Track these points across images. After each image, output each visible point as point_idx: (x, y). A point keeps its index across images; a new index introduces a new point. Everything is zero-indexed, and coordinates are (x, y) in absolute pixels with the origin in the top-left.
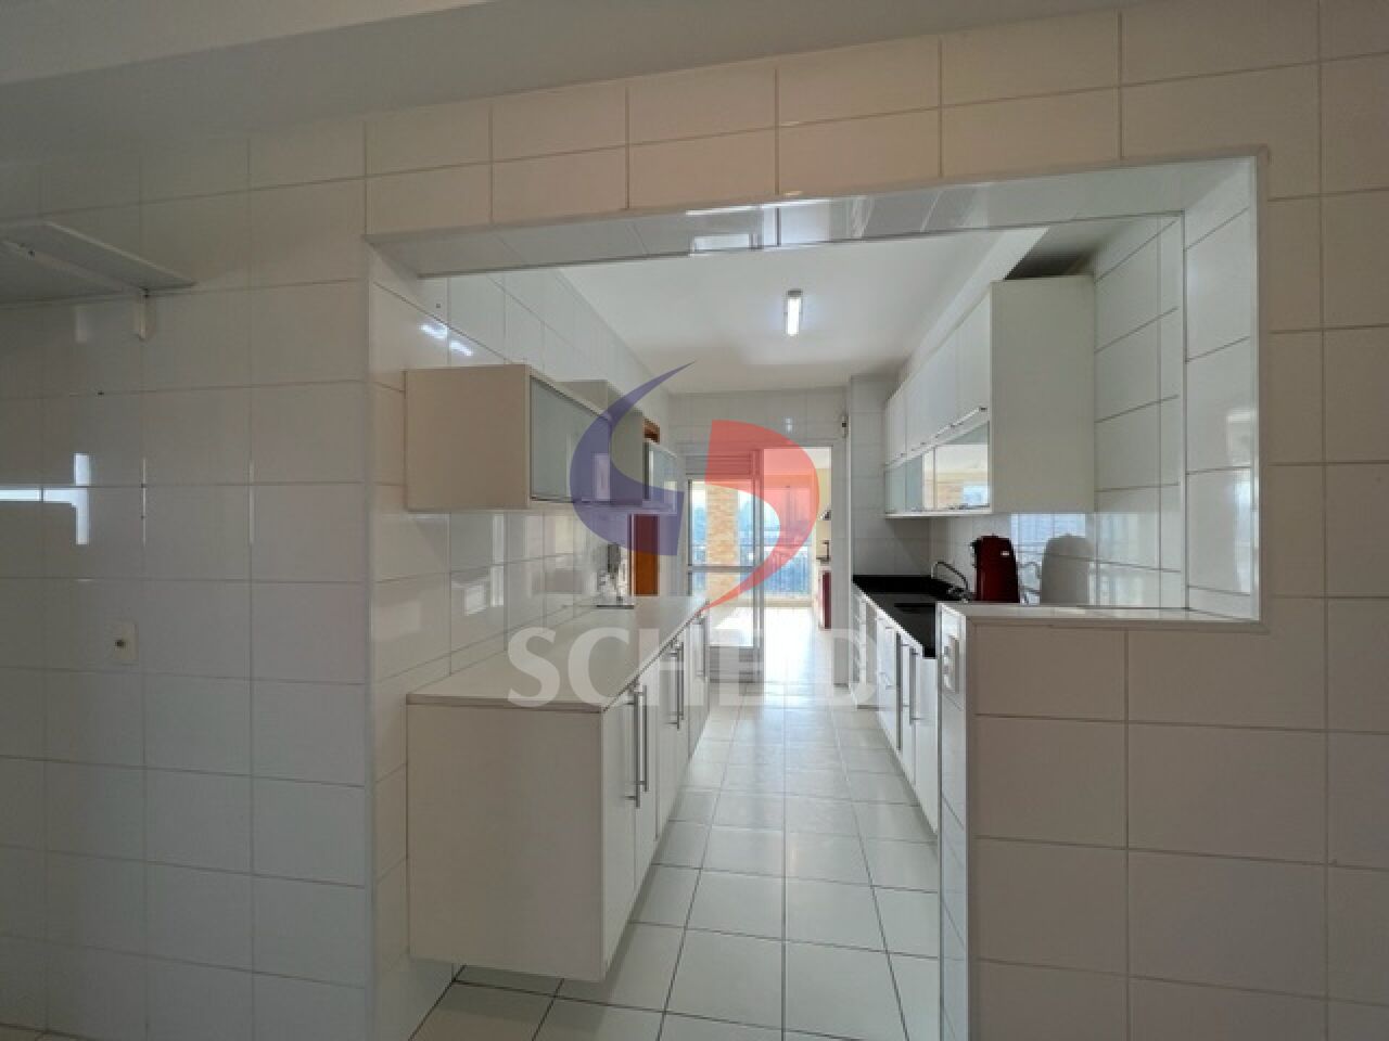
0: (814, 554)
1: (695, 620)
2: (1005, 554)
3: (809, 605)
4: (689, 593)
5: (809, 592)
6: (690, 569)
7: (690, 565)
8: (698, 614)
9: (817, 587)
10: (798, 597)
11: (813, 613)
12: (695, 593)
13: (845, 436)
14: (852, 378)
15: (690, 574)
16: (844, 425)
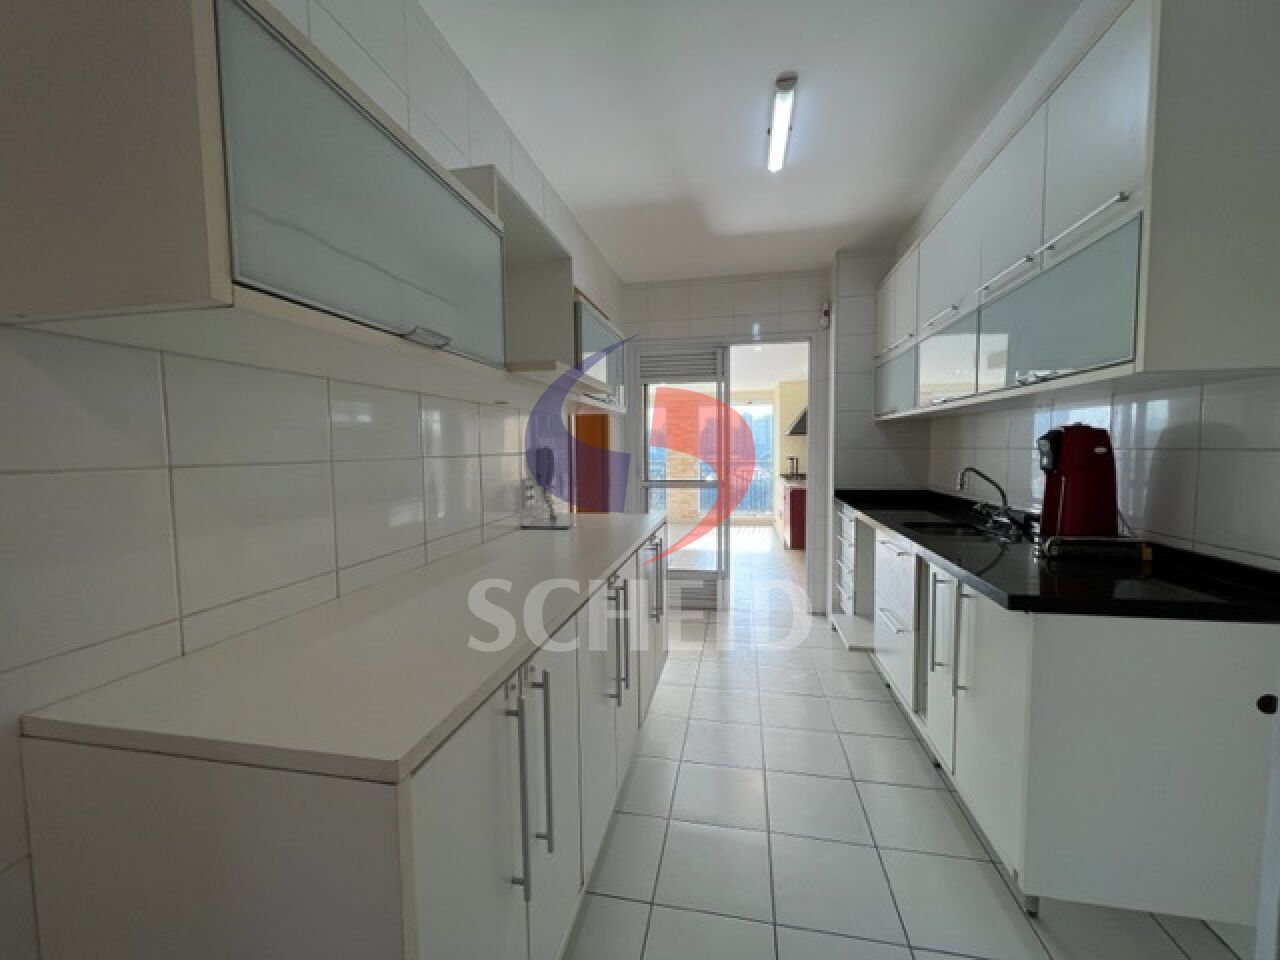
0: (777, 470)
1: (648, 545)
2: (1100, 450)
3: (770, 523)
4: (646, 511)
5: (771, 509)
6: (646, 484)
7: (646, 480)
8: (653, 536)
9: (780, 505)
10: (759, 516)
11: (775, 532)
12: (652, 511)
13: (828, 328)
14: (838, 253)
15: (647, 489)
16: (827, 313)
